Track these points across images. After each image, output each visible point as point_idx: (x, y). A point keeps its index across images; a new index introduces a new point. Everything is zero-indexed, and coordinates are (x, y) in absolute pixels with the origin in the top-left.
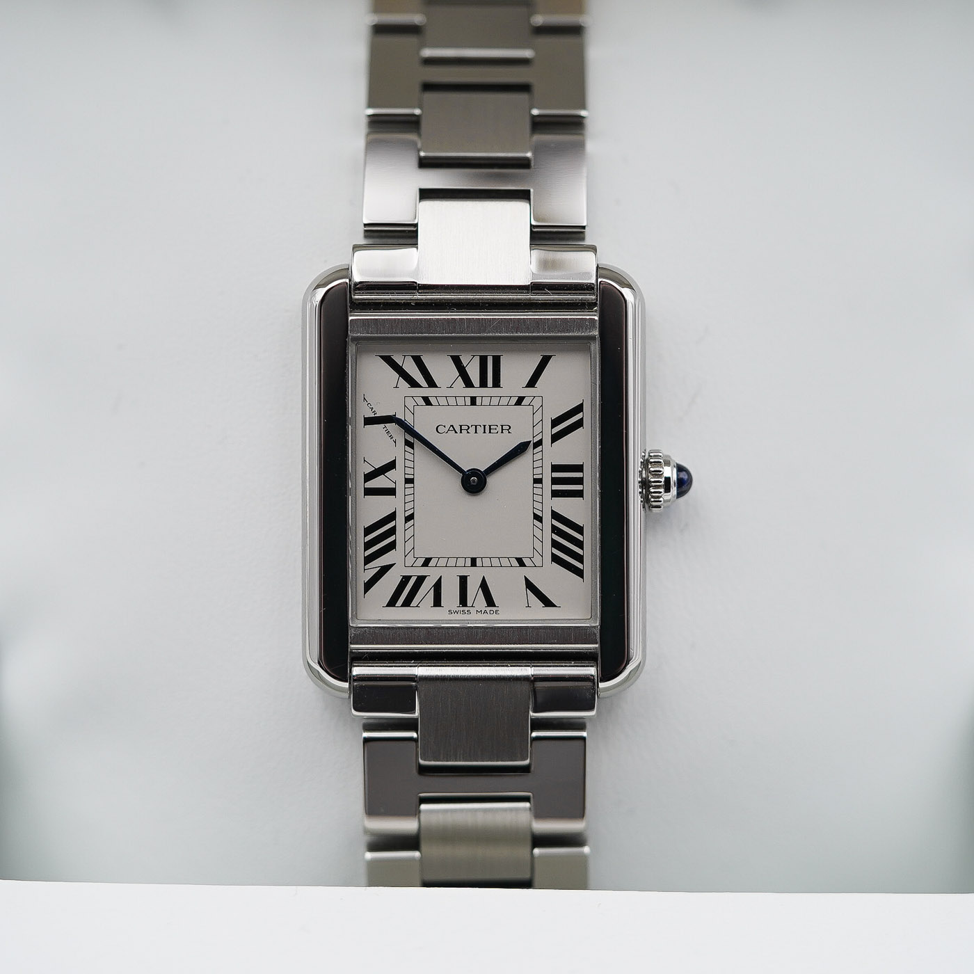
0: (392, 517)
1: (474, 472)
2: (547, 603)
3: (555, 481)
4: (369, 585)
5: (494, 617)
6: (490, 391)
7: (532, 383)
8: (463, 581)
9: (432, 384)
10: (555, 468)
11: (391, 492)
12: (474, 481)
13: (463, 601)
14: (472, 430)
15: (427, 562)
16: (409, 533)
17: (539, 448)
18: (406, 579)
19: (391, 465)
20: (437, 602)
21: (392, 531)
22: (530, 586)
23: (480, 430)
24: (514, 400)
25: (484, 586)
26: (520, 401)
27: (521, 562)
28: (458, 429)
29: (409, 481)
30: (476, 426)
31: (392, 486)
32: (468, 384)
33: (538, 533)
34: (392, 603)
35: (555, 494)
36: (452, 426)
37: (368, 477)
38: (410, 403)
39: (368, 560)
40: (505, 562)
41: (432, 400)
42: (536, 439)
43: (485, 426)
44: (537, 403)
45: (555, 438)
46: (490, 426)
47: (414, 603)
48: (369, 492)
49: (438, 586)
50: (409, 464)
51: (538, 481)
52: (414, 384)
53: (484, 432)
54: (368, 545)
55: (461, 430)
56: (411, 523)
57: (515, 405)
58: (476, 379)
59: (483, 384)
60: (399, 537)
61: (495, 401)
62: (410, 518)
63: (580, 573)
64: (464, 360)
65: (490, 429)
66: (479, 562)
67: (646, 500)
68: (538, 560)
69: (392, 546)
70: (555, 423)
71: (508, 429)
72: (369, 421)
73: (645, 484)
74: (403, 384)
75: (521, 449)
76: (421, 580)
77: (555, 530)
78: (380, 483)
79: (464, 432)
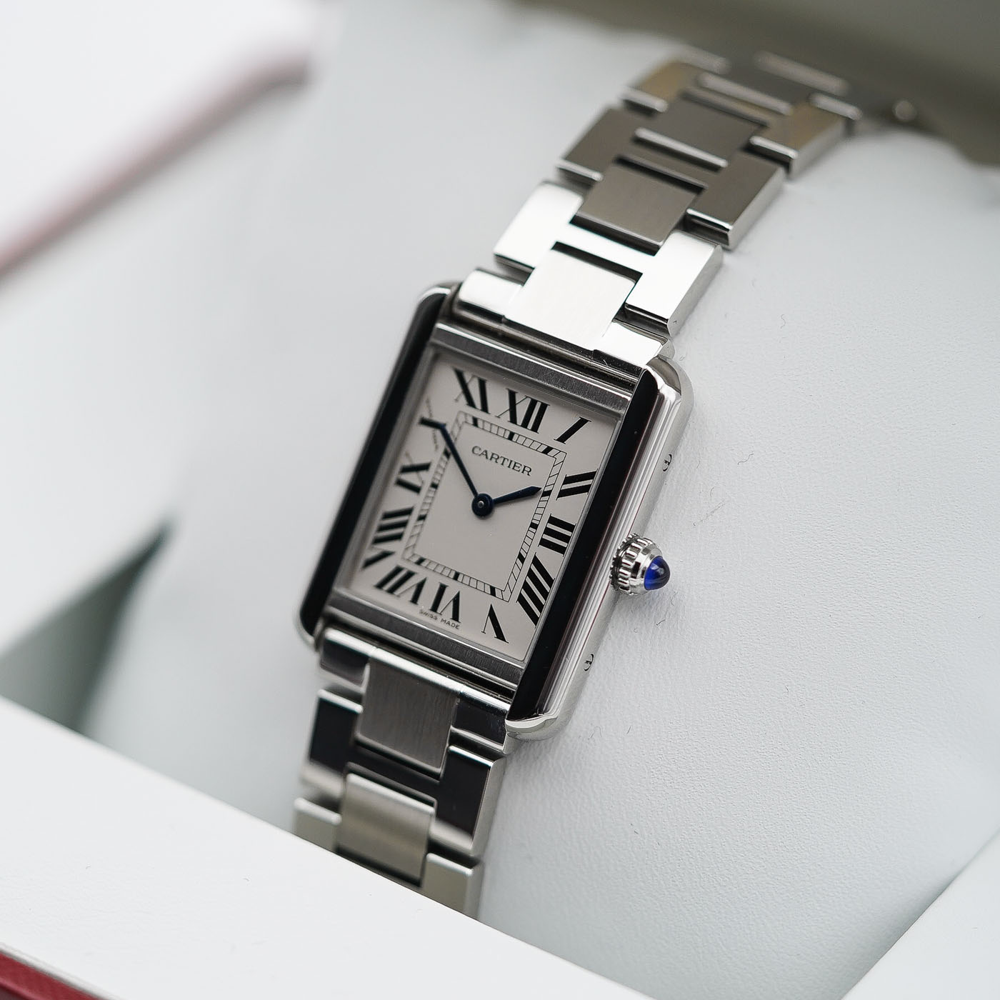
0: (408, 512)
1: (485, 497)
2: (500, 635)
3: (548, 531)
4: (369, 563)
5: (453, 630)
6: (527, 432)
7: (563, 439)
8: (442, 589)
9: (485, 408)
10: (552, 520)
11: (416, 489)
12: (481, 504)
13: (435, 608)
14: (500, 461)
15: (420, 561)
16: (417, 531)
17: (546, 498)
18: (398, 570)
19: (425, 467)
20: (415, 600)
21: (404, 524)
22: (492, 615)
23: (507, 463)
24: (544, 448)
26: (547, 451)
27: (493, 591)
28: (489, 457)
29: (435, 486)
30: (504, 459)
31: (420, 485)
32: (513, 420)
33: (516, 571)
34: (380, 586)
35: (544, 543)
36: (486, 451)
37: (406, 470)
38: (462, 419)
39: (378, 541)
40: (481, 586)
41: (480, 423)
42: (547, 489)
43: (511, 461)
44: (560, 457)
45: (563, 493)
46: (516, 463)
47: (398, 592)
48: (401, 483)
49: (420, 586)
50: (440, 471)
51: (534, 526)
52: (471, 403)
53: (509, 467)
54: (382, 528)
55: (492, 457)
56: (421, 522)
57: (542, 452)
58: (520, 417)
59: (525, 425)
60: (408, 531)
61: (528, 443)
62: (422, 518)
63: (535, 619)
64: (518, 398)
65: (515, 466)
66: (460, 578)
67: (615, 577)
68: (507, 594)
69: (399, 537)
70: (568, 480)
71: (527, 470)
72: (425, 422)
73: (618, 562)
74: (463, 400)
75: (530, 493)
76: (410, 575)
77: (531, 574)
78: (411, 478)
79: (494, 460)
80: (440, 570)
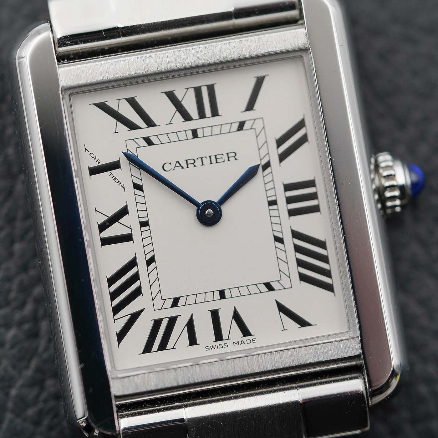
0: (133, 263)
1: (208, 204)
2: (303, 323)
3: (290, 200)
4: (121, 336)
5: (252, 345)
6: (209, 121)
7: (250, 106)
8: (215, 314)
9: (150, 123)
10: (288, 187)
11: (128, 238)
12: (209, 213)
13: (219, 336)
14: (198, 163)
15: (176, 302)
16: (153, 276)
17: (268, 170)
18: (157, 323)
19: (124, 212)
20: (193, 341)
21: (136, 277)
22: (282, 309)
23: (206, 161)
24: (236, 126)
25: (237, 317)
26: (241, 126)
27: (269, 287)
28: (184, 165)
29: (144, 224)
30: (202, 158)
31: (128, 231)
32: (187, 117)
33: (281, 255)
34: (148, 349)
35: (292, 213)
36: (178, 162)
37: (103, 227)
39: (116, 310)
40: (253, 289)
41: (153, 139)
42: (264, 162)
43: (210, 157)
44: (258, 125)
45: (283, 157)
46: (216, 156)
47: (170, 345)
48: (105, 242)
49: (190, 325)
50: (141, 207)
51: (272, 203)
52: (132, 126)
53: (211, 163)
54: (113, 296)
55: (187, 164)
56: (153, 265)
57: (237, 131)
58: (193, 111)
59: (202, 115)
60: (143, 282)
61: (216, 130)
62: (151, 261)
63: (329, 288)
64: (179, 95)
65: (216, 159)
66: (227, 294)
68: (285, 282)
69: (138, 292)
70: (280, 142)
71: (232, 156)
72: (94, 171)
74: (122, 127)
75: (251, 174)
76: (172, 321)
77: (298, 249)
78: (114, 230)
79: (191, 166)
80: (201, 298)
